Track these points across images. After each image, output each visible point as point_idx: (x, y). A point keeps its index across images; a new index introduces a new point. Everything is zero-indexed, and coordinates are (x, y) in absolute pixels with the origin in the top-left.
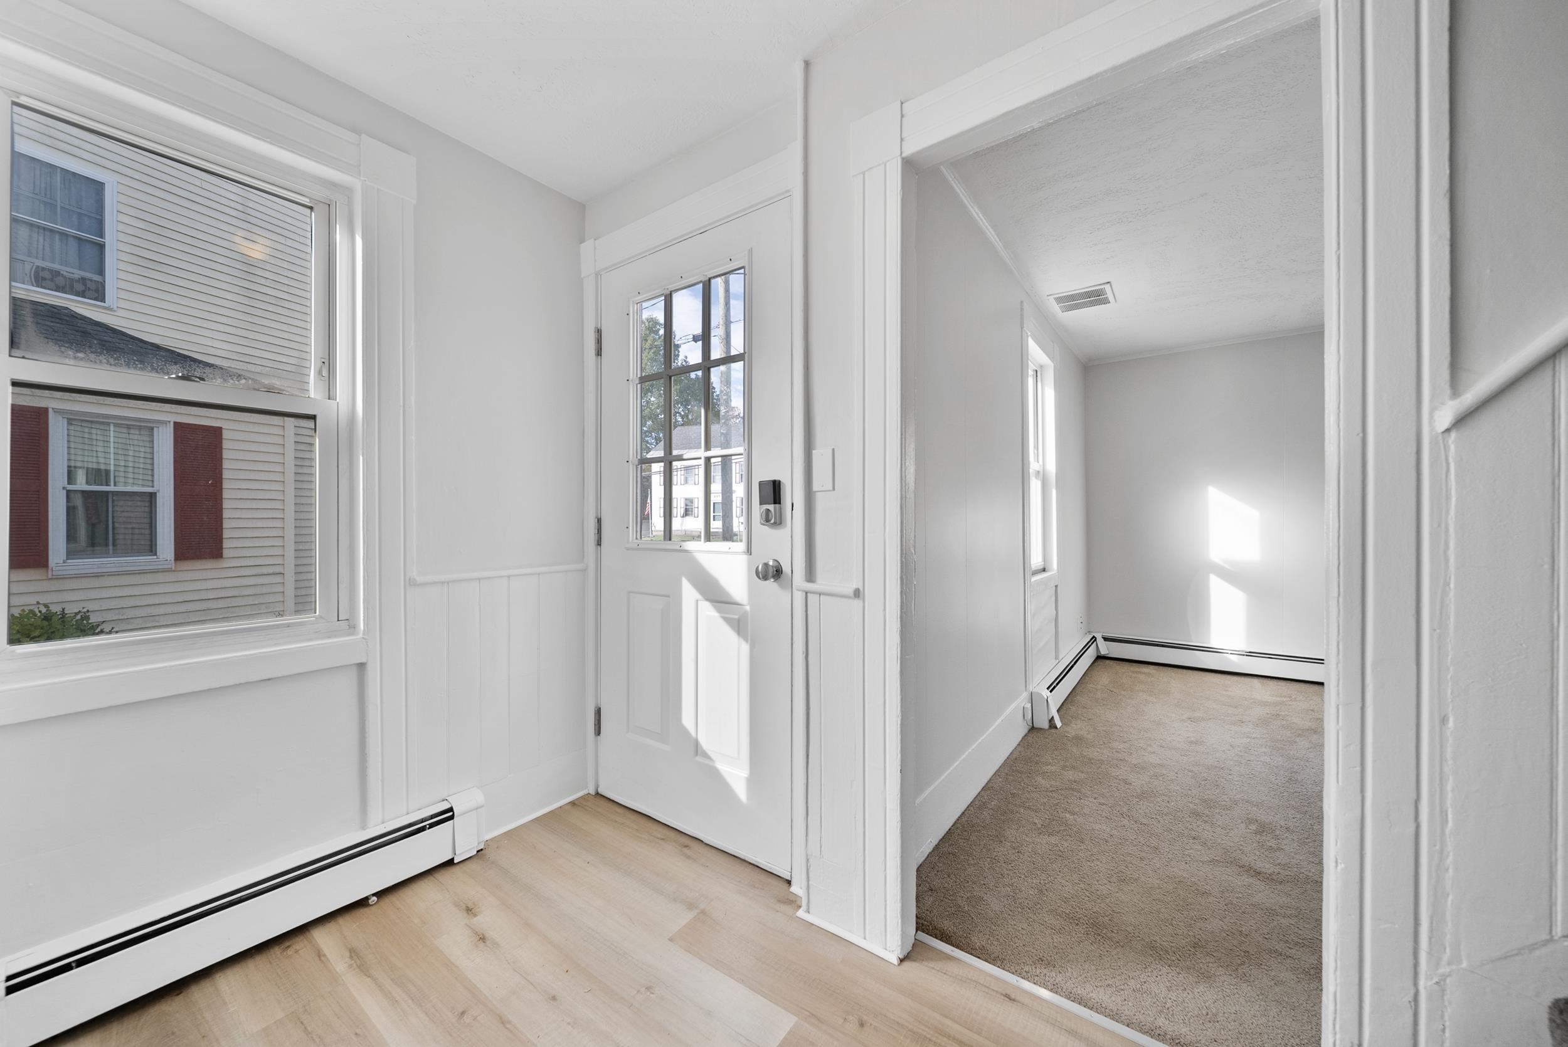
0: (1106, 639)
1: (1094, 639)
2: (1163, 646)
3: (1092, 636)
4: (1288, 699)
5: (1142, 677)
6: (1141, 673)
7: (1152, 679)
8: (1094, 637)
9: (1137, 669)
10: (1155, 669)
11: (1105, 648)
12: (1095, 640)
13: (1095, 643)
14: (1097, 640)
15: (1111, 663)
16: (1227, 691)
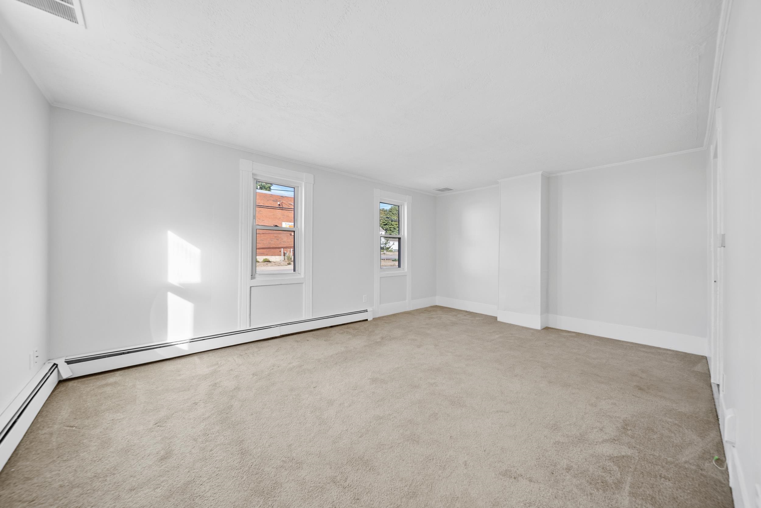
0: (69, 362)
1: (56, 365)
2: (128, 353)
3: (52, 364)
4: (217, 366)
5: (108, 389)
6: (107, 385)
7: (119, 388)
8: (55, 364)
9: (103, 382)
10: (121, 376)
11: (66, 372)
12: (57, 367)
13: (56, 369)
14: (58, 366)
15: (75, 384)
16: (180, 375)
